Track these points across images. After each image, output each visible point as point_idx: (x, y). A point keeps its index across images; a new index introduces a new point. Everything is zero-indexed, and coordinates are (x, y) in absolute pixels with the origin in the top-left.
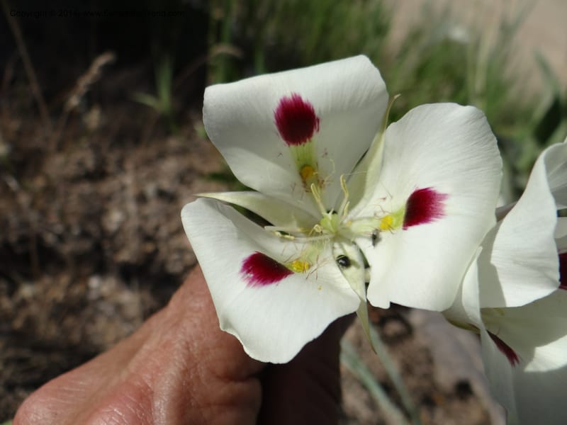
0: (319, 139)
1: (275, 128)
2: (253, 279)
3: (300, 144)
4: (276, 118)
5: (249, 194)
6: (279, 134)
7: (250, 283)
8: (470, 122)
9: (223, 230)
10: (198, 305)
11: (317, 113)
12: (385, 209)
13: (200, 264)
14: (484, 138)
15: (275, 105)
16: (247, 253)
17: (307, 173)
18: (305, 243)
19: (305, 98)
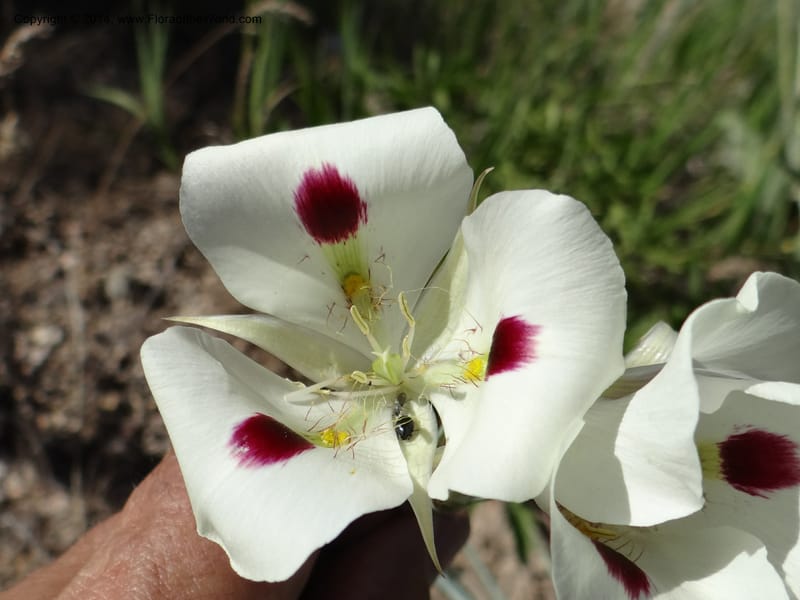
0: (369, 235)
1: (296, 216)
2: (247, 456)
3: (338, 242)
4: (297, 202)
5: (256, 320)
6: (303, 227)
7: (243, 461)
8: (565, 220)
9: (206, 378)
10: (176, 505)
11: (362, 195)
12: (474, 348)
13: (171, 437)
14: (587, 242)
15: (295, 181)
16: (242, 414)
17: (353, 285)
18: (349, 400)
19: (344, 171)
